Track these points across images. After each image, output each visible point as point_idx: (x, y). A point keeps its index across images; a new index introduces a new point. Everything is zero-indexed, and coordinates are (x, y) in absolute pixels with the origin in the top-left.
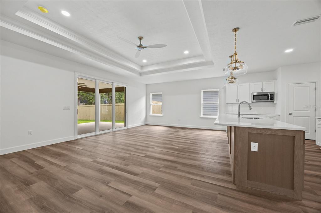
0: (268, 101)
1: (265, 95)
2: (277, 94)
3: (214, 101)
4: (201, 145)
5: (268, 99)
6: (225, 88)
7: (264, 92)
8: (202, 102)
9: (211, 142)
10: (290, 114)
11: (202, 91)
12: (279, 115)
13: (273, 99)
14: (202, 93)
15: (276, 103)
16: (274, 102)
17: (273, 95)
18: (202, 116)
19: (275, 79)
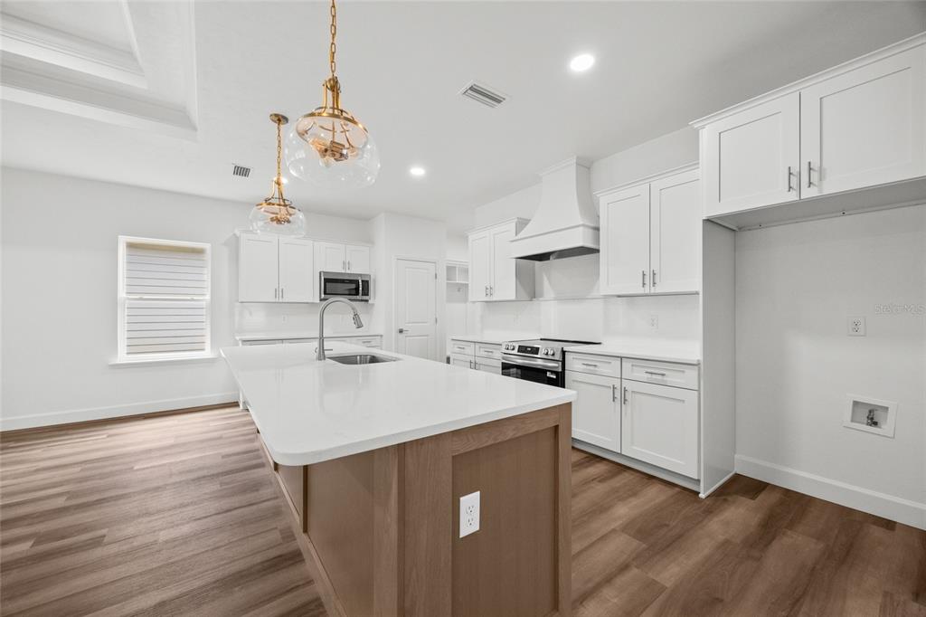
0: (358, 297)
1: (351, 282)
2: (375, 281)
3: (186, 291)
4: (127, 539)
5: (357, 294)
6: (234, 245)
7: (348, 272)
8: (122, 294)
9: (187, 482)
10: (401, 331)
11: (123, 240)
12: (381, 336)
13: (368, 295)
14: (122, 251)
15: (373, 305)
16: (370, 302)
17: (367, 282)
18: (122, 357)
19: (369, 241)
